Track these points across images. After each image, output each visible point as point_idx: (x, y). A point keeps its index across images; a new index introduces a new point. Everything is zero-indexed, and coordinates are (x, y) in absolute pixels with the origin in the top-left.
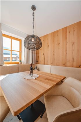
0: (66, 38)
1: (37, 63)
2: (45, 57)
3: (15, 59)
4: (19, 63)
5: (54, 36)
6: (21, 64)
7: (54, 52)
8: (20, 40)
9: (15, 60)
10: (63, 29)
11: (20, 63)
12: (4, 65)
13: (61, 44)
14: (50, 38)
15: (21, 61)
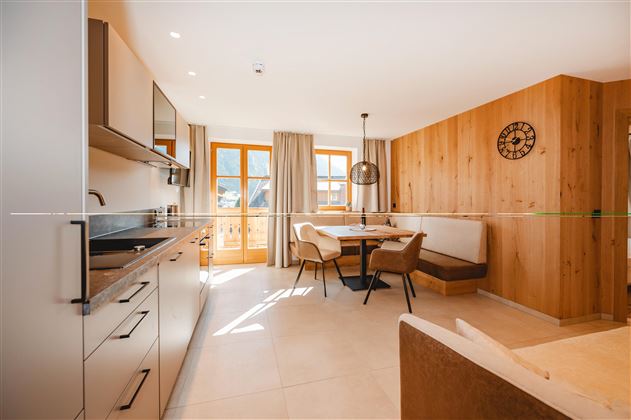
0: (456, 145)
1: (395, 210)
2: (414, 195)
3: (336, 200)
4: (344, 209)
5: (431, 139)
6: (351, 211)
7: (431, 179)
8: (348, 154)
9: (338, 203)
10: (449, 120)
11: (347, 209)
12: (319, 213)
13: (446, 159)
14: (422, 141)
15: (350, 204)
